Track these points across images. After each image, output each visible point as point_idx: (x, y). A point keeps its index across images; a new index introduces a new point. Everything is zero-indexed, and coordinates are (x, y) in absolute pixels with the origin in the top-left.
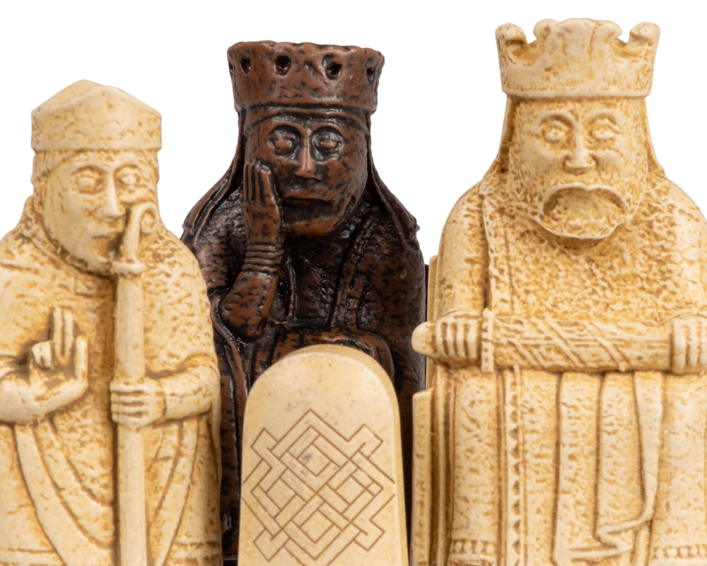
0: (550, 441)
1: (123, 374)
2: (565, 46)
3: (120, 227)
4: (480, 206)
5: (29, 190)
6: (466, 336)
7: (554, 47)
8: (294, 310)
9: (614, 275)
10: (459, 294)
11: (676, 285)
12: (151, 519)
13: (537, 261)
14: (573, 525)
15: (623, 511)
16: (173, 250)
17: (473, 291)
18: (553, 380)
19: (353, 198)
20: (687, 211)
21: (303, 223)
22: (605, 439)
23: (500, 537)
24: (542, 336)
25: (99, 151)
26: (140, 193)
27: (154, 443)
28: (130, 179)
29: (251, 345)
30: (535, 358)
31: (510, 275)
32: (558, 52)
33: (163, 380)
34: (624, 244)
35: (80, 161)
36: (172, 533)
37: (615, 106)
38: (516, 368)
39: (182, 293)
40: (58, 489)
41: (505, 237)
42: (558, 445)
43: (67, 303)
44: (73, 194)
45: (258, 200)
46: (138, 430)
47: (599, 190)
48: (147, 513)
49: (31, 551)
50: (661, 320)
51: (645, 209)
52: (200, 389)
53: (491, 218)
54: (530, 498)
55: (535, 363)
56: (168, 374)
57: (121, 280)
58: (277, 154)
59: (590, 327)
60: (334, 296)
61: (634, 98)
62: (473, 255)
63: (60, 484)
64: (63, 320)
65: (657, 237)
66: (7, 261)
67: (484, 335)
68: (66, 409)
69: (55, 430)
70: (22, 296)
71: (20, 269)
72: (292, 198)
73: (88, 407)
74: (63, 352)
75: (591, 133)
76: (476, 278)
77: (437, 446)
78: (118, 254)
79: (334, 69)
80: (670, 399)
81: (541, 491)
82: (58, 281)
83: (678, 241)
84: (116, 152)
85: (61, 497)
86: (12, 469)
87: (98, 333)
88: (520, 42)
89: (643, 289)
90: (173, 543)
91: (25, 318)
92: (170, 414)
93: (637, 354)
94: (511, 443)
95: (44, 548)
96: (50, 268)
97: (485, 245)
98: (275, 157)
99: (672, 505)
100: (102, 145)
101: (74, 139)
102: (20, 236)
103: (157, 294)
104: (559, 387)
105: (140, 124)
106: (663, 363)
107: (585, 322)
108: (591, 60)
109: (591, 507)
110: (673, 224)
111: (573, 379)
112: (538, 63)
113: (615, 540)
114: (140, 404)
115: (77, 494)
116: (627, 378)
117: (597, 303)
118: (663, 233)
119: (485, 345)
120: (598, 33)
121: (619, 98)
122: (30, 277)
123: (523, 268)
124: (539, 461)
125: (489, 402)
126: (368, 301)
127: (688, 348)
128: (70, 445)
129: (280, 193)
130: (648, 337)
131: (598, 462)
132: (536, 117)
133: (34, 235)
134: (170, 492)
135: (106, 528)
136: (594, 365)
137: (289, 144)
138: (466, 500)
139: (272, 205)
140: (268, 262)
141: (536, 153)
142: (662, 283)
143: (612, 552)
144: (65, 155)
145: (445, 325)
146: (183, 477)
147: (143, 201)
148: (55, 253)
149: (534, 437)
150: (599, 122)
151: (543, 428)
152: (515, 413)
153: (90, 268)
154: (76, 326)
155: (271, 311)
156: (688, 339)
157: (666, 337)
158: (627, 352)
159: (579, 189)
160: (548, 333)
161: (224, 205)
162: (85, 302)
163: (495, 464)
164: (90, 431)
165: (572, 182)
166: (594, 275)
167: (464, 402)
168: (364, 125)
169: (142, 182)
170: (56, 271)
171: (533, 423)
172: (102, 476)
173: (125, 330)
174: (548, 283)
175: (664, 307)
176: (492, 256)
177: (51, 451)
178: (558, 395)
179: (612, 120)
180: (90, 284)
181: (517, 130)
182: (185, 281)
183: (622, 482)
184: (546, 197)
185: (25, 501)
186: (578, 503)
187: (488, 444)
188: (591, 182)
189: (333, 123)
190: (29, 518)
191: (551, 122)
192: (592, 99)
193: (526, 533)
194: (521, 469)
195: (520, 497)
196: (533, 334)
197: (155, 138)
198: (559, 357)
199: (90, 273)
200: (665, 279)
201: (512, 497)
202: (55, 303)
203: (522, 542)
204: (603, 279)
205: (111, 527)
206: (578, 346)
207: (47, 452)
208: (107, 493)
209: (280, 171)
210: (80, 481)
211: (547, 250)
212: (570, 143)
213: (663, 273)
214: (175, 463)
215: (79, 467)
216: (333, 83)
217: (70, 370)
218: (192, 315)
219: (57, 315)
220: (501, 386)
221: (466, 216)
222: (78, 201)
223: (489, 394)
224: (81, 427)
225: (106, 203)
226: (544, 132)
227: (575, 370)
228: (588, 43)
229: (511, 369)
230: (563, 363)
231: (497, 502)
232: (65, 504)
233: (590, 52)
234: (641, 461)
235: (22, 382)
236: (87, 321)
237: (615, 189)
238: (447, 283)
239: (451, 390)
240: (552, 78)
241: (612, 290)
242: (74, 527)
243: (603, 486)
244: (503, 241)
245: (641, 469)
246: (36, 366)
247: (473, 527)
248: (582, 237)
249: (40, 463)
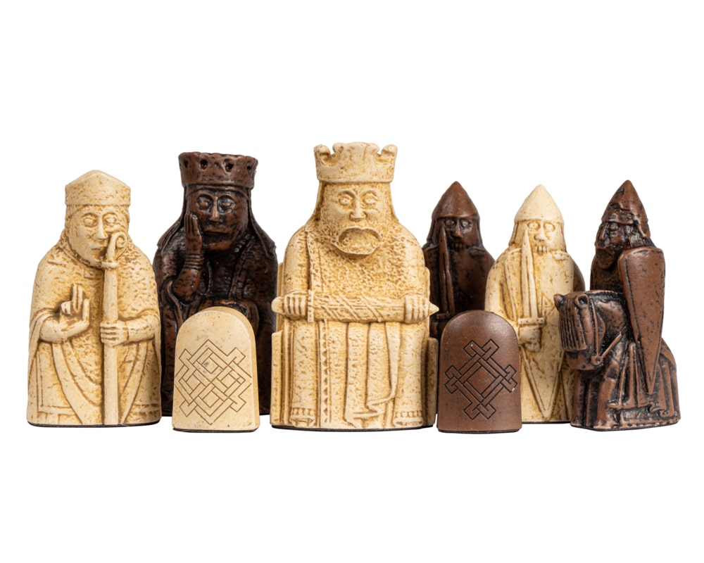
0: (343, 358)
1: (106, 319)
2: (351, 156)
3: (105, 244)
4: (306, 237)
5: (63, 228)
6: (300, 304)
7: (346, 157)
8: (210, 288)
9: (374, 273)
10: (295, 283)
11: (405, 278)
12: (121, 392)
13: (335, 265)
14: (354, 401)
15: (380, 393)
16: (137, 256)
17: (302, 281)
18: (344, 326)
19: (240, 232)
20: (411, 240)
21: (214, 244)
22: (371, 356)
23: (317, 407)
24: (339, 304)
25: (95, 205)
26: (116, 227)
27: (124, 353)
28: (111, 220)
29: (188, 306)
30: (335, 315)
31: (321, 273)
32: (347, 159)
33: (127, 322)
34: (379, 257)
35: (86, 210)
36: (132, 400)
37: (376, 187)
38: (325, 320)
39: (140, 278)
40: (73, 376)
41: (319, 254)
42: (347, 359)
43: (80, 282)
44: (82, 227)
45: (191, 233)
46: (114, 347)
47: (367, 229)
48: (119, 389)
49: (59, 407)
50: (398, 296)
51: (389, 239)
52: (147, 327)
53: (312, 244)
54: (333, 386)
55: (335, 318)
56: (131, 319)
57: (106, 271)
58: (200, 209)
59: (363, 299)
60: (231, 281)
61: (385, 183)
62: (302, 262)
63: (74, 374)
64: (78, 291)
65: (396, 254)
66: (50, 261)
67: (309, 303)
68: (78, 336)
69: (72, 346)
70: (57, 278)
71: (57, 264)
72: (208, 231)
73: (89, 335)
74: (77, 307)
75: (364, 201)
76: (304, 274)
77: (284, 360)
78: (105, 258)
79: (230, 166)
80: (404, 336)
81: (338, 383)
82: (75, 271)
83: (406, 256)
84: (104, 206)
85: (74, 380)
86: (50, 365)
87: (95, 298)
88: (327, 154)
89: (389, 280)
90: (132, 405)
91: (59, 289)
92: (131, 339)
93: (387, 313)
94: (323, 359)
95: (66, 406)
96: (72, 264)
97: (308, 257)
98: (200, 211)
99: (405, 390)
100: (96, 203)
101: (83, 200)
102: (58, 248)
103: (127, 278)
104: (347, 330)
105: (117, 192)
106: (400, 318)
107: (361, 297)
108: (364, 163)
109: (364, 391)
110: (404, 247)
111: (355, 325)
112: (337, 165)
113: (376, 408)
114: (115, 334)
115: (82, 379)
116: (382, 325)
117: (365, 287)
118: (399, 252)
119: (309, 308)
120: (368, 150)
121: (378, 183)
122: (62, 268)
123: (328, 269)
124: (337, 368)
125: (311, 337)
126: (248, 284)
127: (413, 310)
128: (80, 354)
129: (202, 229)
130: (393, 304)
131: (367, 368)
132: (335, 192)
133: (64, 248)
134: (131, 378)
135: (97, 396)
136: (365, 319)
137: (207, 204)
138: (300, 388)
139: (198, 235)
140: (196, 263)
141: (335, 210)
142: (399, 277)
143: (374, 414)
144: (79, 207)
145: (289, 298)
146: (139, 371)
147: (118, 231)
148: (74, 257)
149: (335, 355)
150: (368, 195)
151: (340, 351)
152: (325, 343)
153: (91, 265)
154: (84, 293)
155: (198, 288)
156: (413, 305)
157: (402, 305)
158: (382, 312)
159: (357, 229)
160: (342, 302)
161: (176, 235)
162: (89, 282)
163: (315, 369)
164: (90, 347)
165: (354, 225)
166: (364, 273)
167: (298, 337)
168: (246, 195)
169: (118, 221)
170: (74, 266)
171: (334, 348)
172: (96, 370)
173: (107, 296)
174: (341, 277)
175: (399, 289)
176: (312, 263)
177: (70, 357)
178: (347, 334)
179: (374, 194)
180: (92, 273)
181: (325, 199)
182: (142, 272)
183: (380, 379)
184: (340, 233)
185: (57, 382)
186: (357, 389)
187: (311, 359)
188: (363, 225)
189: (230, 194)
190: (58, 391)
191: (343, 195)
192: (364, 183)
193: (331, 404)
194: (328, 372)
195: (328, 386)
196: (334, 303)
197: (126, 199)
198: (348, 315)
199: (92, 267)
200: (400, 275)
201: (324, 386)
202: (74, 282)
203: (329, 409)
204: (369, 275)
205: (100, 396)
206: (357, 309)
207: (68, 357)
208: (99, 379)
209: (202, 218)
210: (85, 372)
211: (340, 260)
212: (353, 205)
213: (399, 272)
214: (134, 365)
215: (84, 365)
216: (229, 174)
217: (80, 316)
218: (146, 289)
219: (75, 288)
220: (317, 329)
221: (299, 243)
222: (85, 230)
223: (311, 333)
224: (86, 345)
225: (98, 232)
226: (340, 200)
227: (355, 322)
228: (363, 155)
229: (323, 321)
230: (350, 318)
231: (315, 388)
232: (77, 384)
233: (363, 160)
234: (389, 368)
235: (55, 321)
236: (90, 291)
237: (375, 229)
238: (289, 277)
239: (292, 332)
240: (344, 172)
241: (373, 281)
242: (81, 395)
243: (370, 381)
244: (317, 256)
245: (389, 372)
246: (63, 314)
247: (303, 401)
248: (359, 253)
249: (64, 362)
